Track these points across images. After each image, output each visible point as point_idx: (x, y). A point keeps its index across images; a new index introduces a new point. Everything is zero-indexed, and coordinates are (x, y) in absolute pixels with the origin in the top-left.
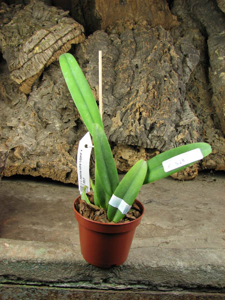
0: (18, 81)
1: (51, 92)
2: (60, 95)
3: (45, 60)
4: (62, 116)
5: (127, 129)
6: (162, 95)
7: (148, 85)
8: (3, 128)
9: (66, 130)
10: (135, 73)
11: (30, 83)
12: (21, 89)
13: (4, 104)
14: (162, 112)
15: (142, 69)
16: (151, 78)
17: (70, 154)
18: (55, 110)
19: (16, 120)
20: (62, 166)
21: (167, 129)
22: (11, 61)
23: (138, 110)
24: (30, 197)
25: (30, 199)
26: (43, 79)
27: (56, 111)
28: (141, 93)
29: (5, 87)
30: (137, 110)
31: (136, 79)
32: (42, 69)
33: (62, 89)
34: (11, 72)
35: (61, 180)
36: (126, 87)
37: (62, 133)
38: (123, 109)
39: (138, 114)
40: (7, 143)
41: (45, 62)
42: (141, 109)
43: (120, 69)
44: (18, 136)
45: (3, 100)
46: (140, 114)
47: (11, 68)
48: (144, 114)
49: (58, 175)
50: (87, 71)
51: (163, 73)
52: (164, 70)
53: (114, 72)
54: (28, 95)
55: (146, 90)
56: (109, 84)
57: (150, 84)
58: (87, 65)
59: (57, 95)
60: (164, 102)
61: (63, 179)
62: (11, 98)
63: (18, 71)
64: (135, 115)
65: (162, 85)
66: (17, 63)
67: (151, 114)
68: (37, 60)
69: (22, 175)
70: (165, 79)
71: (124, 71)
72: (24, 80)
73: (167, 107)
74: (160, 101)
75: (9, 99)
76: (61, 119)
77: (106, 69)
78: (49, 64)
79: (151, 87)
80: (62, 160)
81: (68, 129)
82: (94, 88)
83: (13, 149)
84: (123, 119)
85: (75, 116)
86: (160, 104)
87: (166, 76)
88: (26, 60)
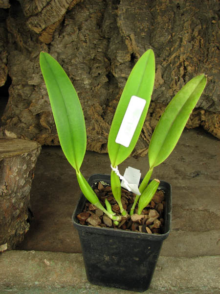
0: (37, 30)
1: (76, 40)
2: (86, 43)
3: (68, 3)
4: (90, 69)
5: (170, 88)
6: (209, 43)
7: (193, 30)
8: (24, 86)
9: (96, 88)
10: (176, 15)
11: (51, 31)
12: (41, 39)
13: (23, 56)
14: (210, 66)
15: (185, 9)
16: (195, 20)
17: (104, 119)
18: (82, 63)
19: (38, 76)
20: (96, 135)
21: (216, 88)
22: (26, 5)
23: (183, 63)
24: (62, 174)
25: (62, 177)
26: (65, 25)
27: (84, 63)
28: (185, 42)
29: (21, 35)
30: (181, 65)
31: (178, 23)
32: (64, 15)
33: (89, 35)
34: (28, 19)
35: (95, 150)
36: (167, 34)
37: (93, 91)
38: (164, 63)
39: (182, 69)
40: (30, 108)
41: (67, 6)
42: (186, 63)
43: (158, 11)
44: (43, 98)
45: (20, 51)
46: (185, 68)
47: (27, 14)
48: (189, 68)
49: (92, 146)
50: (118, 15)
51: (210, 14)
52: (212, 9)
53: (150, 14)
54: (49, 45)
55: (190, 37)
56: (146, 30)
57: (196, 30)
58: (118, 6)
59: (84, 44)
60: (213, 53)
61: (98, 149)
62: (30, 49)
63: (36, 18)
64: (179, 71)
65: (210, 30)
66: (34, 8)
67: (196, 68)
68: (58, 3)
69: (51, 146)
70: (213, 21)
71: (163, 13)
72: (43, 28)
73: (216, 59)
74: (208, 51)
75: (28, 50)
76: (89, 73)
77: (141, 11)
78: (72, 6)
79: (196, 34)
80: (96, 128)
81: (99, 86)
82: (129, 36)
83: (38, 116)
84: (165, 75)
85: (106, 68)
86: (207, 55)
87: (213, 18)
88: (45, 4)
